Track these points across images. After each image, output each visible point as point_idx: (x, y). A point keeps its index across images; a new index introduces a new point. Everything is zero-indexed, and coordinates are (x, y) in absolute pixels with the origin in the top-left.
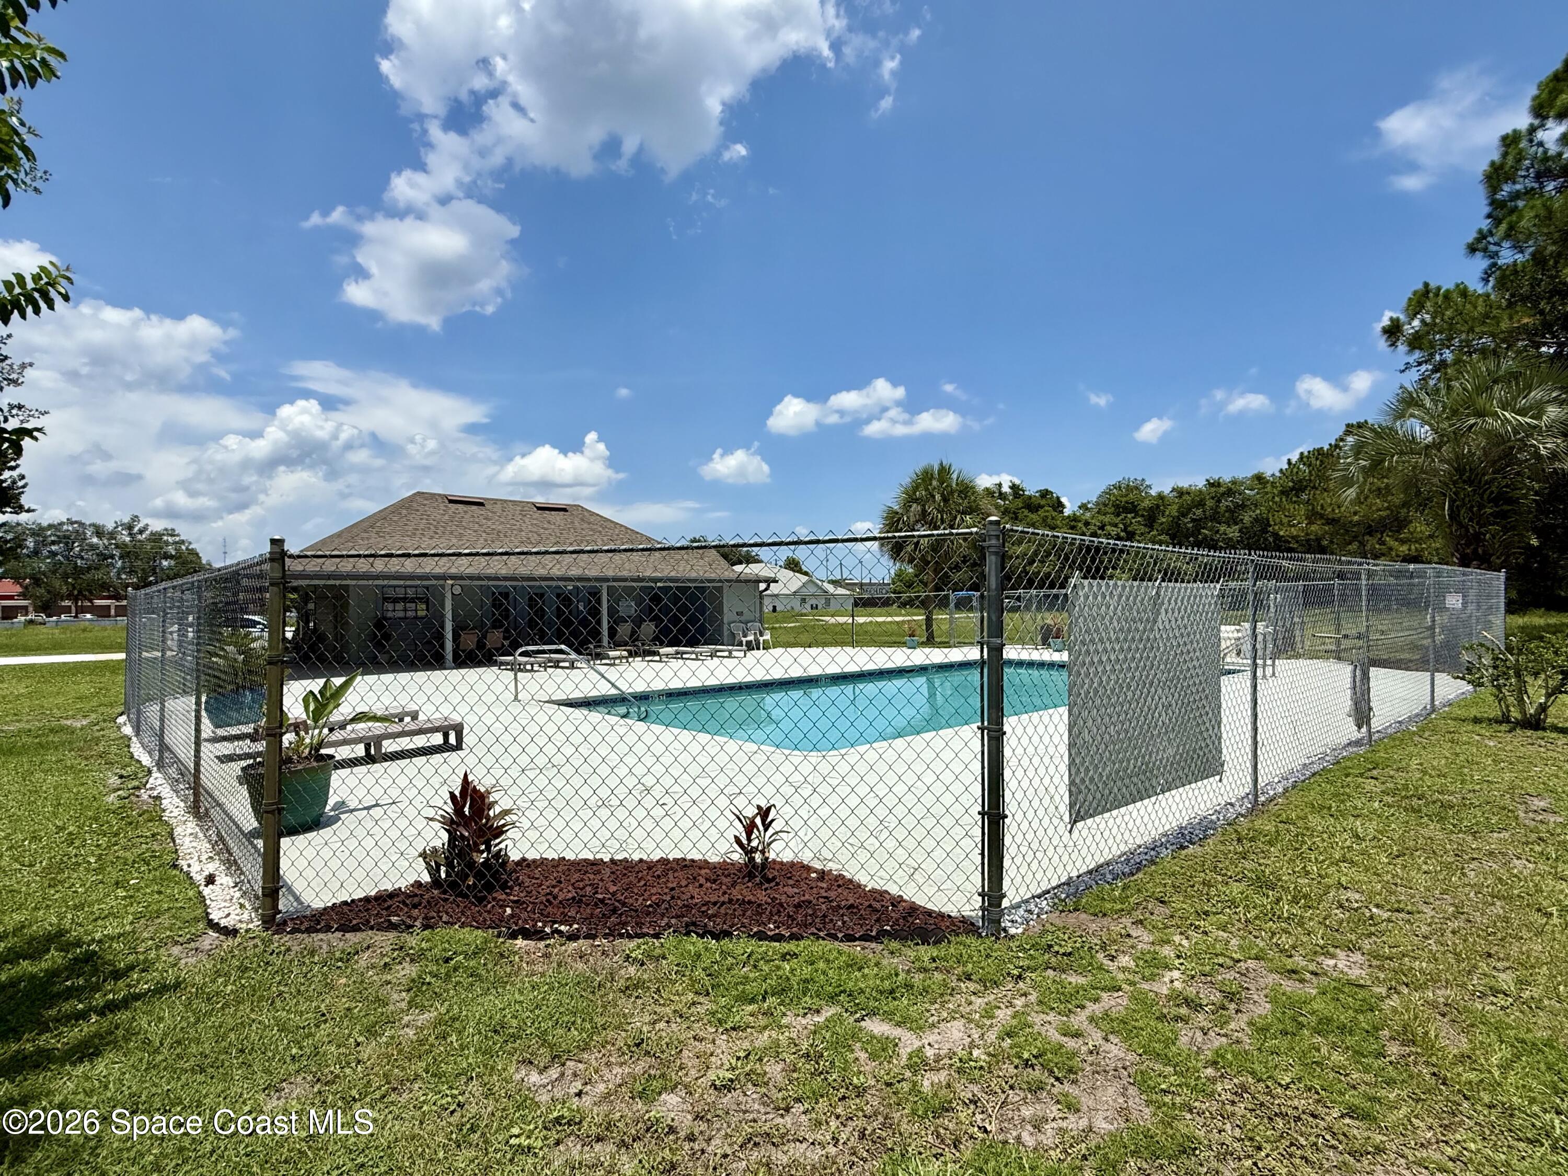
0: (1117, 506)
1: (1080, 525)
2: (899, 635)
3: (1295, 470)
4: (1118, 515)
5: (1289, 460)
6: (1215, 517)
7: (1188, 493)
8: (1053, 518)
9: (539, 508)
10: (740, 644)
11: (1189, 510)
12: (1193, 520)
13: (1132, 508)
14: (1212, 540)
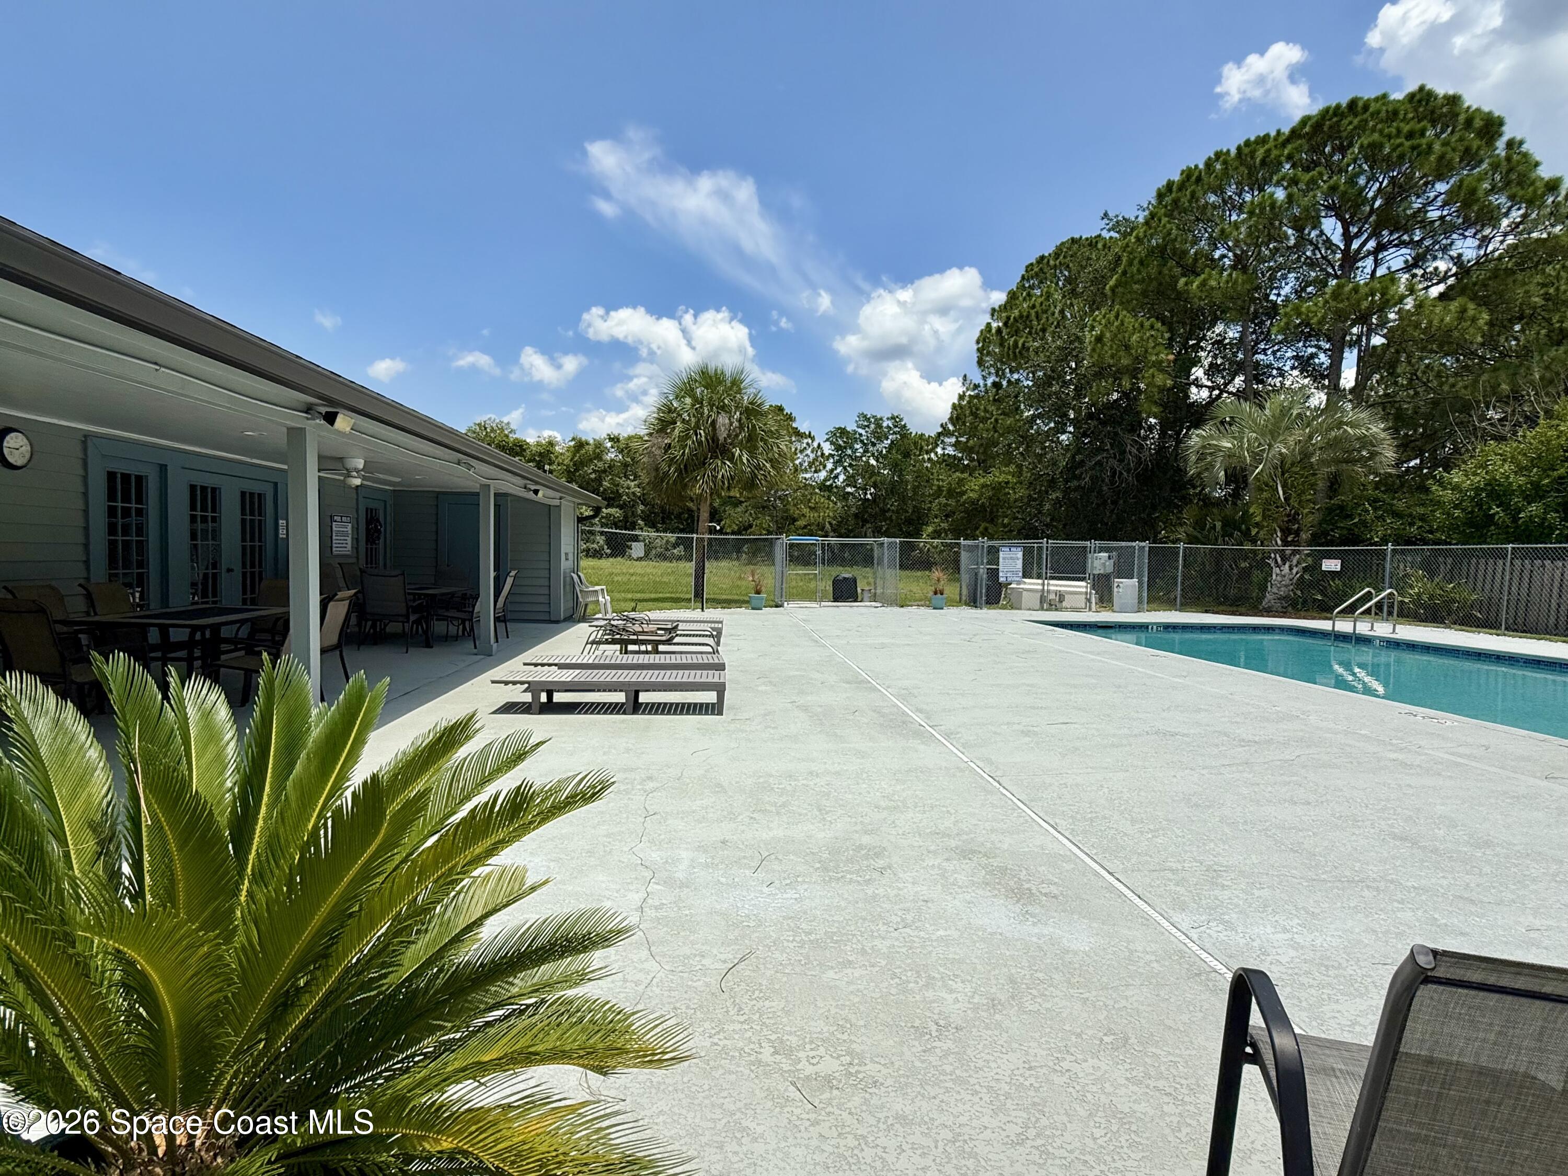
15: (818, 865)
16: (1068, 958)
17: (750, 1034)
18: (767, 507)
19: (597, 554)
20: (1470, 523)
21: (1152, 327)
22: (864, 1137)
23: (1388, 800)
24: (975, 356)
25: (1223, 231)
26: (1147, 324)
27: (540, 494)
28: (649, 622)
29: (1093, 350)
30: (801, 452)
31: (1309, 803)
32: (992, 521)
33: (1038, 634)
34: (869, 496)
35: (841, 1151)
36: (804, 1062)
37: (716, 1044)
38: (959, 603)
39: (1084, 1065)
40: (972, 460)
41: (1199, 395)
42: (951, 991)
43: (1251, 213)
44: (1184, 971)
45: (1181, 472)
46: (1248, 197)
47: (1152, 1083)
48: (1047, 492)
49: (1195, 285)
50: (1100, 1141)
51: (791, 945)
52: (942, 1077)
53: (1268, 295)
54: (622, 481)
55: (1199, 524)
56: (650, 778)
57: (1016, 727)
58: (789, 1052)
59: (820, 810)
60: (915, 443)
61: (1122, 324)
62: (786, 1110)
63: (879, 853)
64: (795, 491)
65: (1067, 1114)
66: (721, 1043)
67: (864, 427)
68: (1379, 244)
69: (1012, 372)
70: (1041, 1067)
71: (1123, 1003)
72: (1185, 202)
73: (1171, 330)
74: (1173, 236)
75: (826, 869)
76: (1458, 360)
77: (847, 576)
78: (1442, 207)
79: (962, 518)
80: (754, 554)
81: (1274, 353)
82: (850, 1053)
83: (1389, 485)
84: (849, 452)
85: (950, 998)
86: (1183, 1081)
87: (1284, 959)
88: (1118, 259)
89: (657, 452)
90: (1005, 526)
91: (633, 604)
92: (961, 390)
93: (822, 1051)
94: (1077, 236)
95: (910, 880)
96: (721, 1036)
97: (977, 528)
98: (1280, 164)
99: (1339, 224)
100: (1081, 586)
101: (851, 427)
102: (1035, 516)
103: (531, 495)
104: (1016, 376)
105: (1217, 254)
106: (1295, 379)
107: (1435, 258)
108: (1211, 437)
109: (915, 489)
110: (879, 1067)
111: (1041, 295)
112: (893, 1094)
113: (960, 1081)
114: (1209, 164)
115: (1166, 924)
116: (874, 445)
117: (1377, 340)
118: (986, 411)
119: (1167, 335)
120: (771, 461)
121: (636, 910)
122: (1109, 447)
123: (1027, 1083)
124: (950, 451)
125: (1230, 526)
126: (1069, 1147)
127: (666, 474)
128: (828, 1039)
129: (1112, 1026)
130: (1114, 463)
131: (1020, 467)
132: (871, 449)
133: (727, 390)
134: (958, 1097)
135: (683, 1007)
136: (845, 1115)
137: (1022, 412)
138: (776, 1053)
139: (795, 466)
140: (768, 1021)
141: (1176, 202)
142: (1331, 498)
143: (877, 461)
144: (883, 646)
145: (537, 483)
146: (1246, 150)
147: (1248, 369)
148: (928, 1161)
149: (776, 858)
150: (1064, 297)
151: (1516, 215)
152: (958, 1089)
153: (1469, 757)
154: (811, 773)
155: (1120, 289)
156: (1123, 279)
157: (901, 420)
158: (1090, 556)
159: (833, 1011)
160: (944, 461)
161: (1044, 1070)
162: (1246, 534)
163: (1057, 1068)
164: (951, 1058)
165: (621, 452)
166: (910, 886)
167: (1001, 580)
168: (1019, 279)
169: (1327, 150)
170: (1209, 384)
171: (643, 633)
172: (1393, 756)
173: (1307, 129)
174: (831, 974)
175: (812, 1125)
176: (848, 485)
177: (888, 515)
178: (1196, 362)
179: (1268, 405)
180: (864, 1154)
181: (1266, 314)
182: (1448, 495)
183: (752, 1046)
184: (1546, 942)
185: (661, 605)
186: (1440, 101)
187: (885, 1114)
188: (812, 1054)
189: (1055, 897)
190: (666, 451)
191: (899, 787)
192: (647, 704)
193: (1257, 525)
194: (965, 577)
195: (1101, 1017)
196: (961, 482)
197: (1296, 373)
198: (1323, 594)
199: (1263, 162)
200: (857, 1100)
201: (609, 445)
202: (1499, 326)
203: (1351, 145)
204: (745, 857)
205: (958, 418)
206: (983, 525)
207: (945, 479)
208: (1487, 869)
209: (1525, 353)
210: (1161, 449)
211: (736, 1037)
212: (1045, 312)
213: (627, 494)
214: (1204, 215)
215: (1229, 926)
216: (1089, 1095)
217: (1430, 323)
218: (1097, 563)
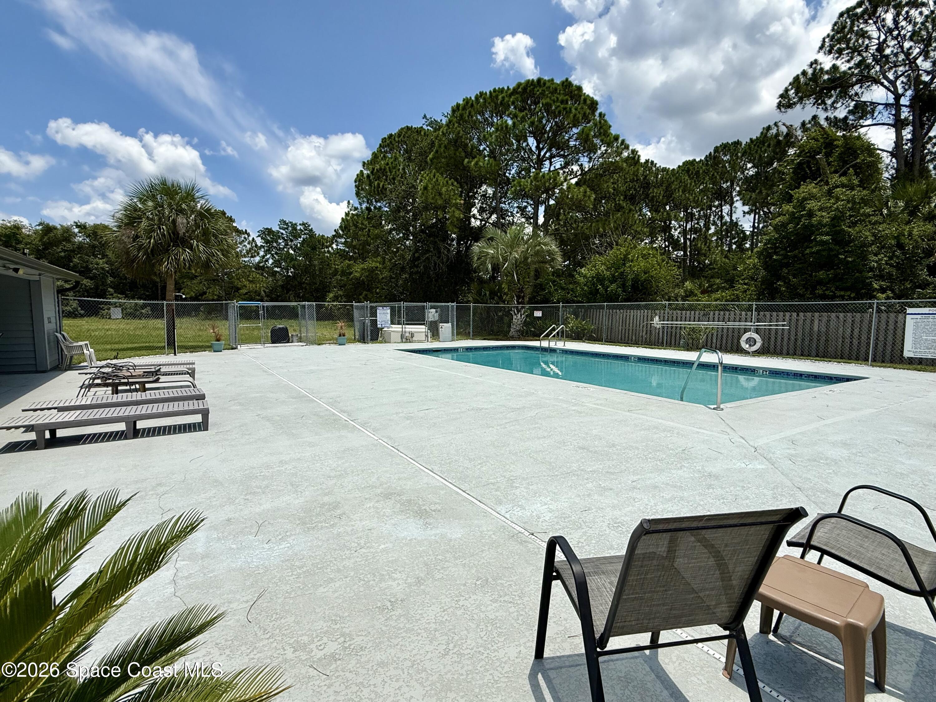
15: (298, 522)
16: (452, 543)
17: (276, 644)
18: (217, 280)
19: (72, 315)
20: (591, 293)
21: (452, 184)
22: (362, 683)
23: (575, 431)
24: (354, 190)
25: (484, 136)
26: (450, 182)
27: (21, 272)
28: (135, 367)
29: (423, 194)
30: (240, 243)
31: (545, 437)
32: (369, 290)
33: (403, 357)
34: (290, 274)
35: (349, 697)
36: (315, 650)
37: (253, 659)
38: (354, 341)
39: (470, 600)
40: (355, 253)
41: (475, 223)
42: (395, 580)
43: (497, 129)
44: (506, 536)
45: (469, 264)
46: (495, 120)
47: (502, 599)
48: (400, 274)
49: (473, 163)
50: (485, 638)
51: (291, 578)
52: (399, 632)
53: (505, 173)
54: (91, 259)
55: (479, 293)
56: (160, 485)
57: (401, 415)
58: (304, 647)
59: (292, 485)
60: (319, 241)
61: (437, 180)
62: (309, 684)
63: (336, 506)
64: (238, 270)
65: (466, 629)
66: (256, 657)
67: (284, 229)
68: (551, 154)
69: (376, 202)
70: (449, 608)
71: (482, 561)
72: (466, 116)
73: (461, 187)
74: (460, 135)
75: (304, 523)
76: (582, 215)
77: (281, 326)
78: (576, 140)
79: (352, 288)
80: (209, 313)
81: (509, 204)
82: (343, 635)
83: (557, 273)
84: (275, 244)
85: (394, 584)
86: (516, 594)
87: (547, 518)
88: (433, 143)
89: (126, 240)
90: (377, 294)
91: (115, 353)
92: (347, 210)
93: (325, 639)
94: (410, 125)
95: (358, 519)
96: (255, 652)
97: (361, 294)
98: (509, 106)
99: (535, 142)
100: (422, 328)
101: (275, 228)
102: (394, 287)
103: (13, 274)
104: (379, 204)
105: (481, 148)
106: (518, 219)
107: (572, 164)
108: (483, 247)
109: (320, 269)
110: (362, 638)
111: (392, 158)
112: (373, 651)
113: (409, 631)
114: (477, 98)
115: (494, 513)
116: (292, 241)
117: (552, 202)
118: (362, 224)
119: (460, 189)
120: (222, 250)
121: (169, 583)
122: (432, 249)
123: (444, 620)
124: (341, 247)
125: (493, 294)
126: (470, 647)
127: (137, 257)
128: (327, 631)
129: (480, 575)
130: (435, 258)
131: (384, 258)
132: (290, 243)
133: (183, 199)
134: (410, 640)
135: (223, 641)
136: (347, 674)
137: (384, 226)
138: (295, 651)
139: (237, 253)
140: (285, 632)
141: (461, 116)
142: (536, 280)
143: (294, 251)
144: (312, 372)
145: (17, 263)
146: (494, 94)
147: (498, 211)
148: (401, 683)
149: (269, 523)
150: (404, 160)
151: (603, 149)
152: (409, 635)
153: (601, 404)
154: (281, 462)
155: (435, 160)
156: (437, 155)
157: (309, 226)
158: (426, 311)
159: (327, 613)
160: (338, 253)
161: (451, 610)
162: (500, 298)
163: (457, 606)
164: (402, 619)
165: (88, 236)
166: (358, 522)
167: (379, 326)
168: (378, 146)
169: (529, 102)
170: (480, 217)
171: (132, 376)
172: (574, 408)
173: (520, 90)
174: (321, 590)
175: (328, 687)
176: (275, 266)
177: (304, 286)
178: (474, 205)
179: (508, 232)
180: (363, 693)
181: (505, 183)
182: (582, 280)
183: (278, 652)
184: (639, 486)
185: (139, 352)
186: (574, 88)
187: (371, 665)
188: (318, 644)
189: (439, 511)
190: (134, 241)
191: (340, 463)
192: (144, 429)
193: (505, 294)
194: (357, 324)
195: (473, 572)
196: (349, 266)
197: (518, 215)
198: (535, 328)
199: (501, 103)
200: (353, 662)
201: (76, 230)
202: (598, 201)
203: (539, 102)
204: (246, 527)
205: (346, 227)
206: (365, 293)
207: (340, 265)
208: (615, 457)
209: (607, 214)
210: (459, 252)
211: (266, 649)
212: (394, 168)
213: (96, 269)
214: (475, 125)
215: (522, 508)
216: (475, 616)
217: (573, 196)
218: (430, 315)
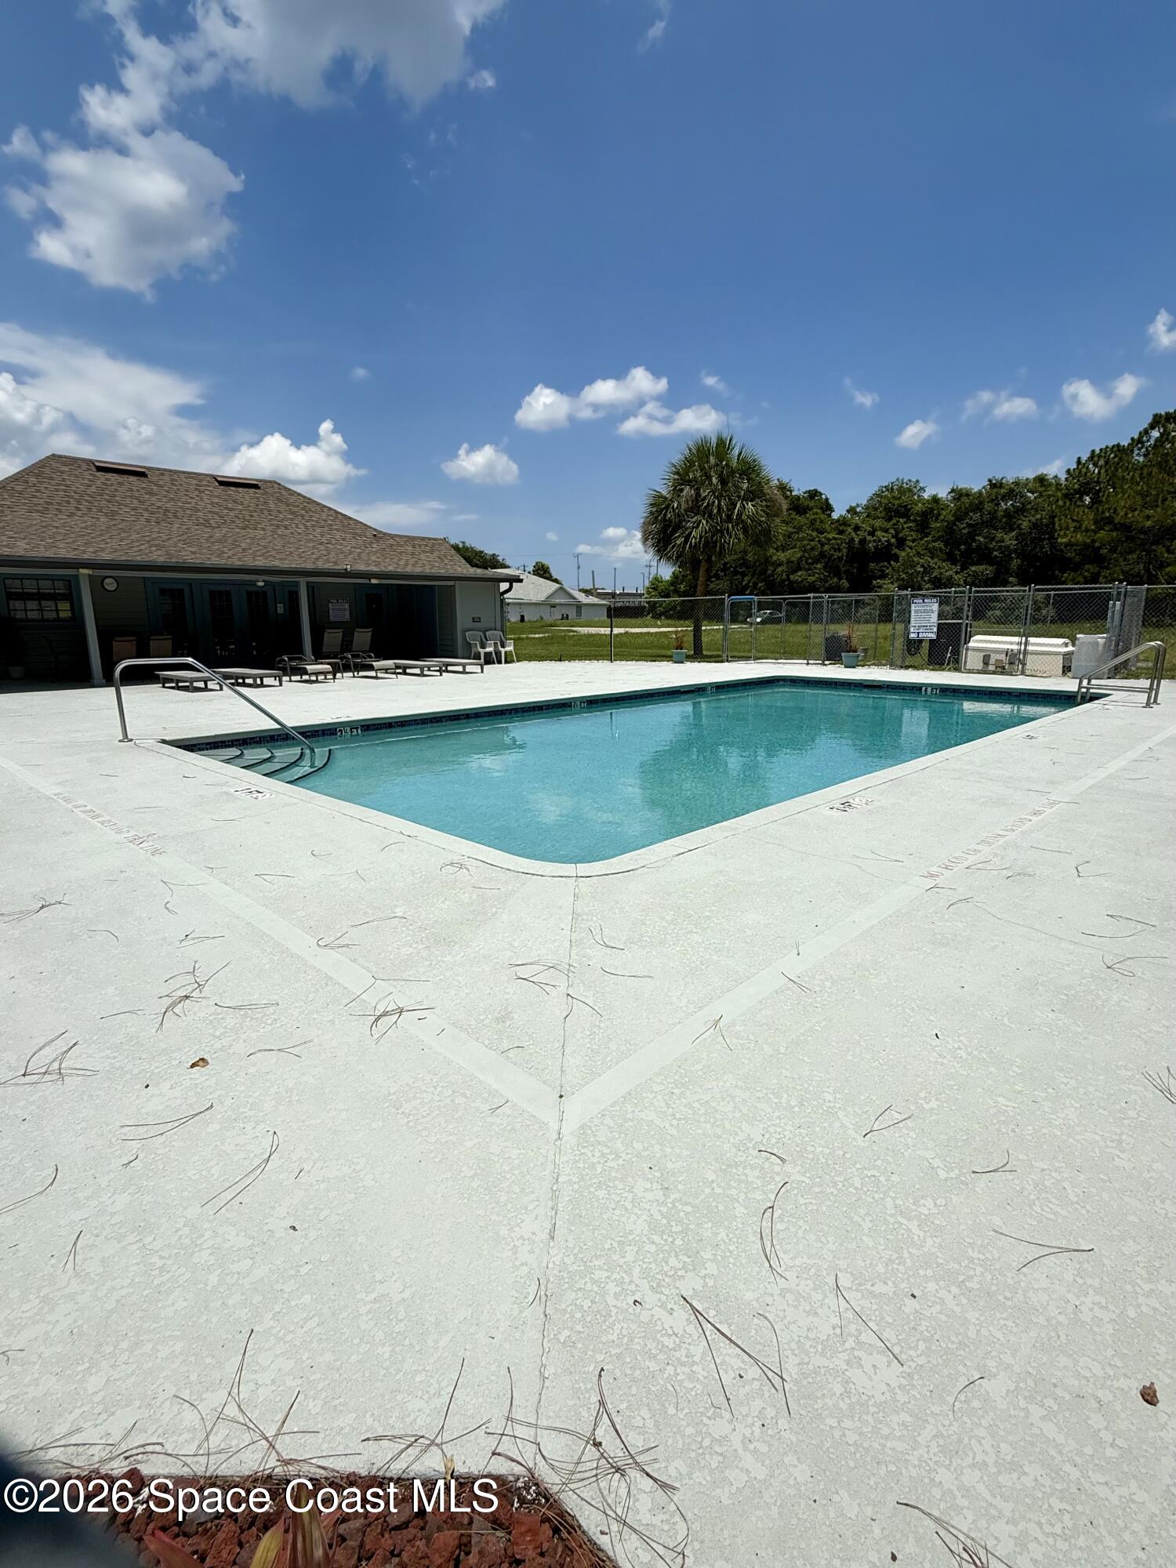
0: (887, 509)
1: (849, 530)
2: (663, 647)
3: (1084, 470)
4: (889, 519)
5: (1079, 459)
6: (992, 522)
7: (968, 495)
8: (821, 522)
9: (222, 483)
10: (477, 657)
11: (967, 514)
12: (969, 525)
13: (903, 512)
14: (987, 548)
167: (913, 636)
